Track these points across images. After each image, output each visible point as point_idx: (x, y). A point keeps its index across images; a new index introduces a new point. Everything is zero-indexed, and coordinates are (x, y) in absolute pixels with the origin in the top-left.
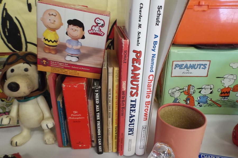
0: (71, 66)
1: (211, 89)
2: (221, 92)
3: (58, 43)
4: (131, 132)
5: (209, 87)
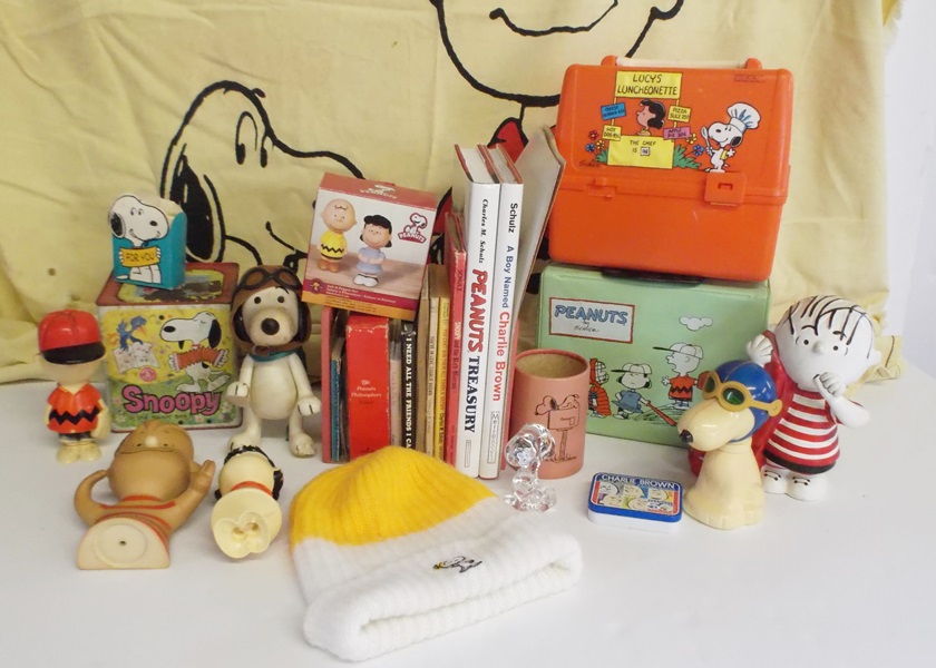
0: (362, 295)
1: (645, 375)
2: (670, 386)
3: (345, 253)
4: (470, 425)
5: (639, 369)
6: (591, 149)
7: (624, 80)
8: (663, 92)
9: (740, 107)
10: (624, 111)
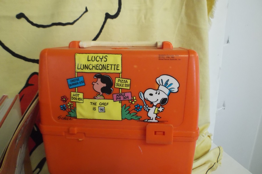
6: (64, 109)
7: (81, 60)
8: (109, 68)
9: (165, 78)
10: (84, 82)
